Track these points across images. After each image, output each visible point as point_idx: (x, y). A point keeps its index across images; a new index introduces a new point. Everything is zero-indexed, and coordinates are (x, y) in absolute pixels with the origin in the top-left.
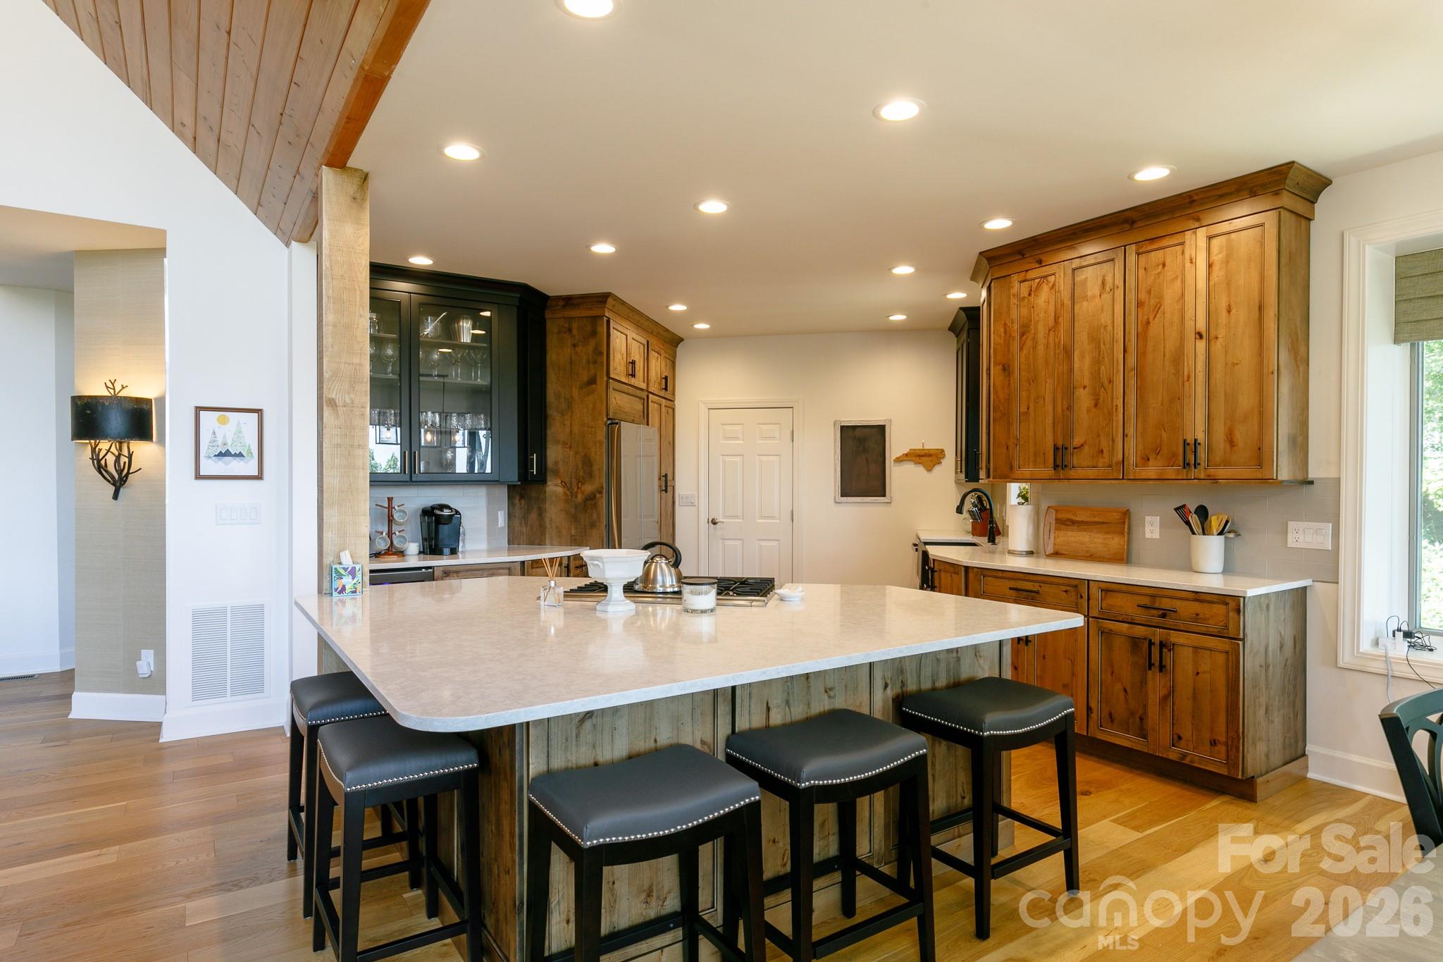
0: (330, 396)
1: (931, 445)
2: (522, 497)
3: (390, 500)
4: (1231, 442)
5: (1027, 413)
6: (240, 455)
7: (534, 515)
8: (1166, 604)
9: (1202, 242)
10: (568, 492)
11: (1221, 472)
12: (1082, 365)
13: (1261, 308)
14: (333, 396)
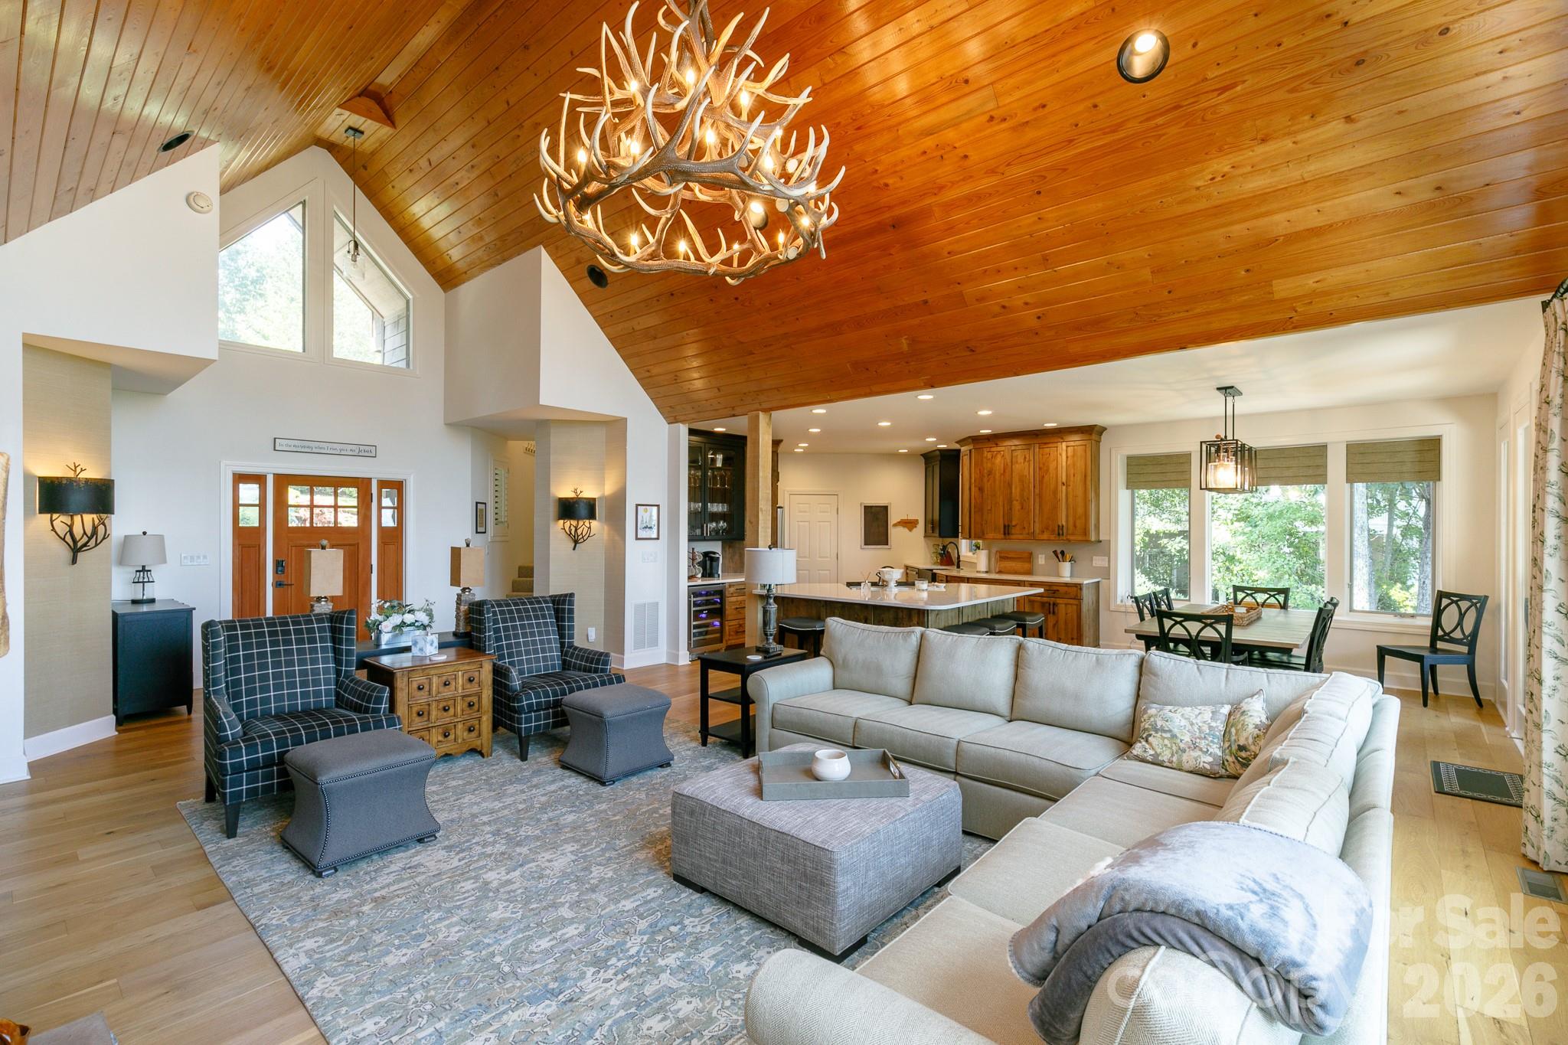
1: (911, 517)
2: (730, 547)
4: (1075, 526)
5: (991, 510)
6: (651, 528)
7: (737, 557)
8: (1055, 588)
9: (1064, 447)
11: (1071, 538)
12: (1016, 491)
13: (1085, 476)
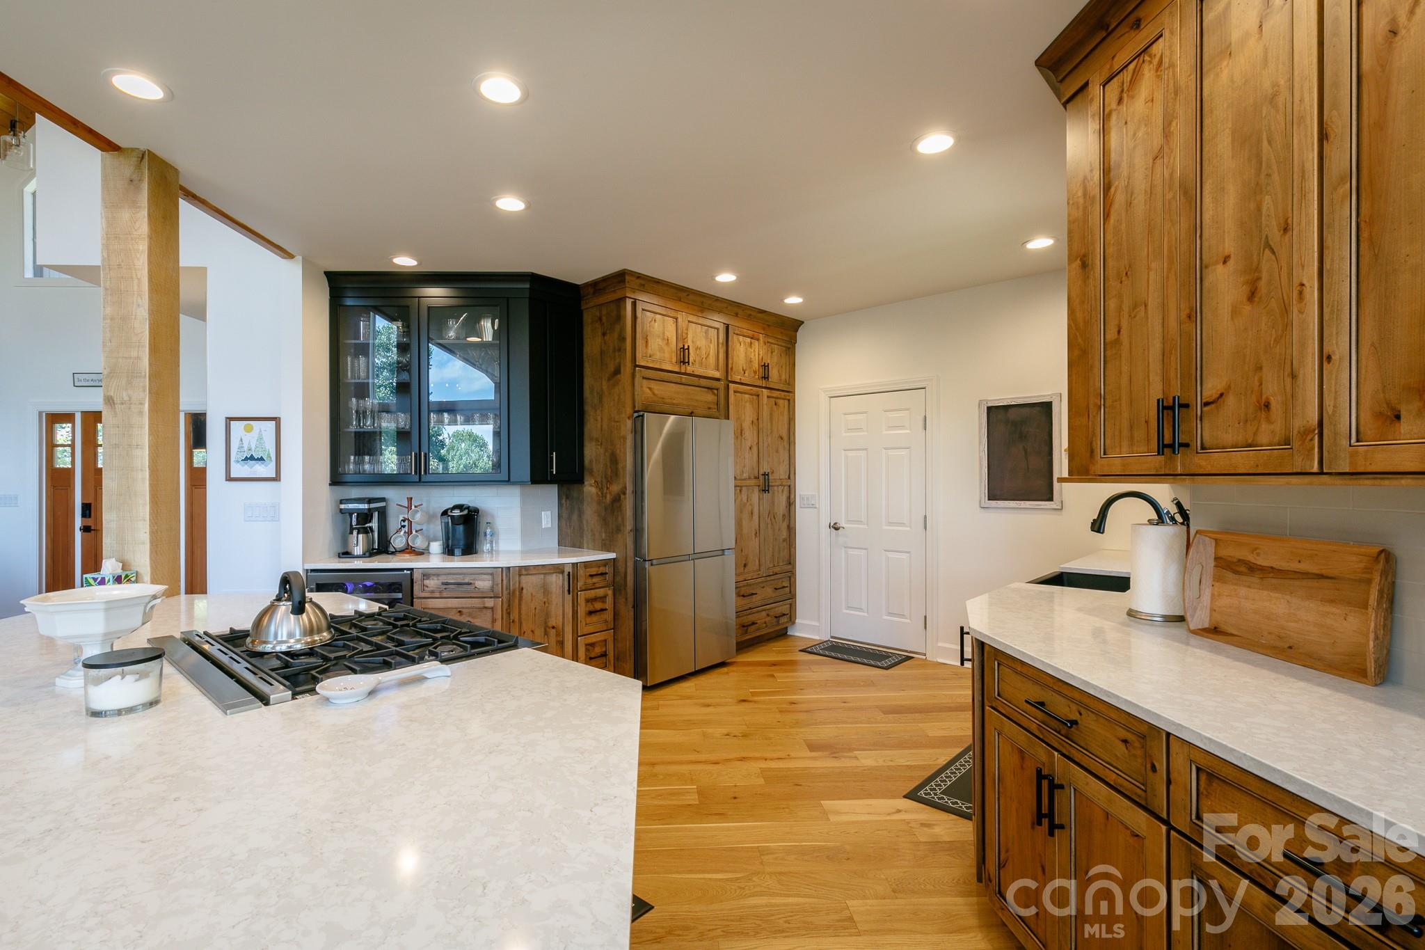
0: (109, 394)
2: (567, 498)
3: (410, 500)
5: (1117, 342)
6: (261, 459)
7: (575, 517)
10: (600, 493)
12: (1222, 210)
14: (112, 394)
